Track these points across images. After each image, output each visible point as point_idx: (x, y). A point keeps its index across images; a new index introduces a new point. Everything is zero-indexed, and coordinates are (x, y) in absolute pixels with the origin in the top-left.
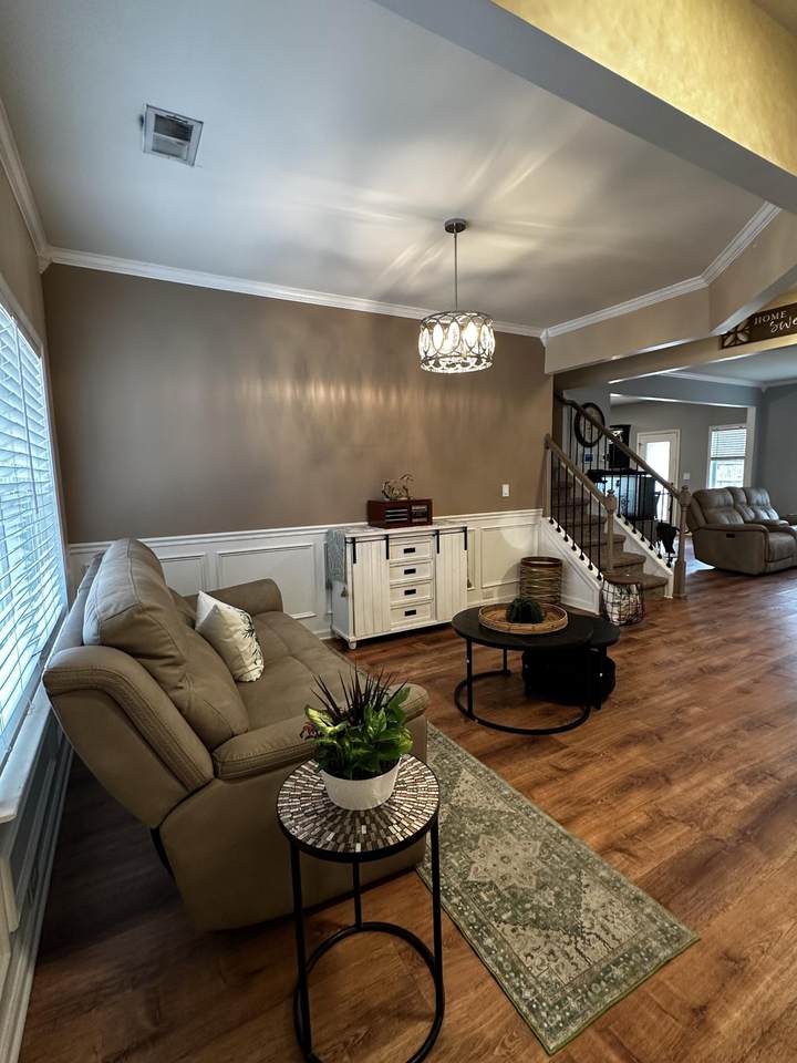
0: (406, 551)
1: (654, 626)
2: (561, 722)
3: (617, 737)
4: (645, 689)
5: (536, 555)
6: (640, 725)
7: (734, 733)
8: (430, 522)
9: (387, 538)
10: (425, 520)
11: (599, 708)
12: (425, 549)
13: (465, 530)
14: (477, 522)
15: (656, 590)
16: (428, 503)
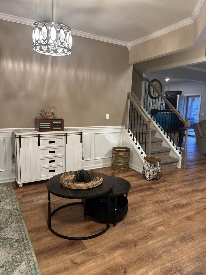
0: (50, 142)
1: (165, 181)
2: (93, 233)
3: (114, 243)
4: (143, 215)
5: (121, 146)
6: (130, 236)
7: (173, 244)
8: (63, 129)
9: (39, 136)
10: (60, 128)
11: (115, 226)
12: (60, 142)
13: (81, 134)
14: (88, 131)
15: (173, 164)
16: (62, 121)
